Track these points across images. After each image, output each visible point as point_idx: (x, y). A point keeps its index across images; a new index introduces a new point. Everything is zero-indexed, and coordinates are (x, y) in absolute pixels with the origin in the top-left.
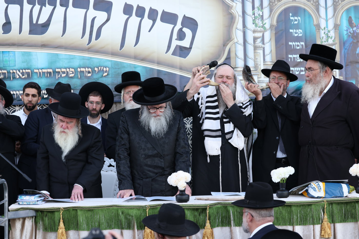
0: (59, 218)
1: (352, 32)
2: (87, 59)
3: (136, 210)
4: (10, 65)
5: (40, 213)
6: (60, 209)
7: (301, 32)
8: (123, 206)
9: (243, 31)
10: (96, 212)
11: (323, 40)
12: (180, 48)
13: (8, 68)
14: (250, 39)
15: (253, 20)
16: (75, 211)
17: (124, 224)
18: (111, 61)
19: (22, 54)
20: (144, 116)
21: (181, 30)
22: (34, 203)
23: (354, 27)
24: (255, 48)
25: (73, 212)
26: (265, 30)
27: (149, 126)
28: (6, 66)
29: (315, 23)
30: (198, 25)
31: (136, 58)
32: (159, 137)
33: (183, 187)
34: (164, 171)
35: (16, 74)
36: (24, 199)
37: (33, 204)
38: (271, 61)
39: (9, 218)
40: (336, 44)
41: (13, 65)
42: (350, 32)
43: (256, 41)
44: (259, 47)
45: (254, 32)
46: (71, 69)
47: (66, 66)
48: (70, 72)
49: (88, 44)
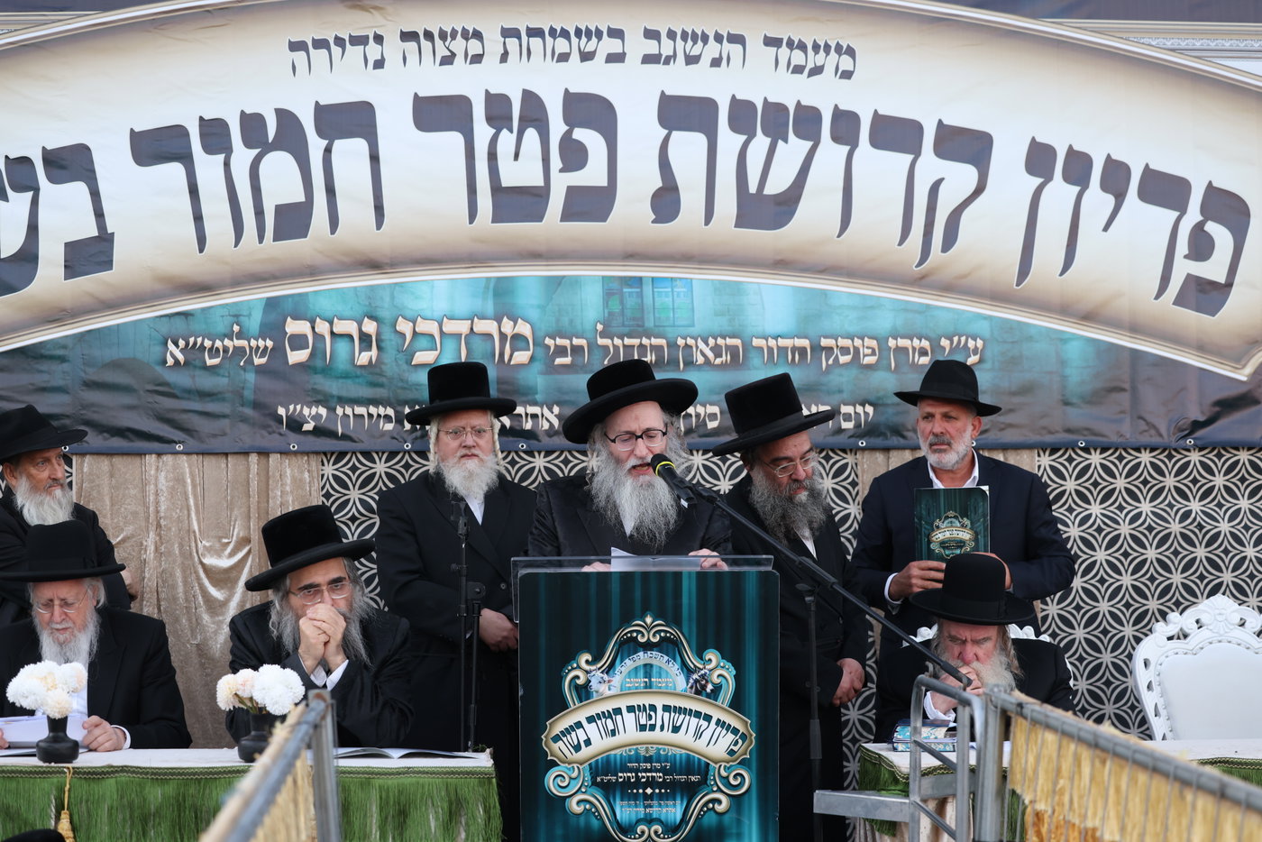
2: (915, 311)
4: (676, 323)
12: (1199, 285)
13: (671, 332)
18: (992, 318)
19: (716, 290)
21: (1198, 229)
28: (665, 324)
30: (1249, 215)
31: (1064, 310)
35: (694, 349)
41: (685, 323)
46: (867, 341)
47: (852, 329)
48: (865, 350)
49: (920, 264)
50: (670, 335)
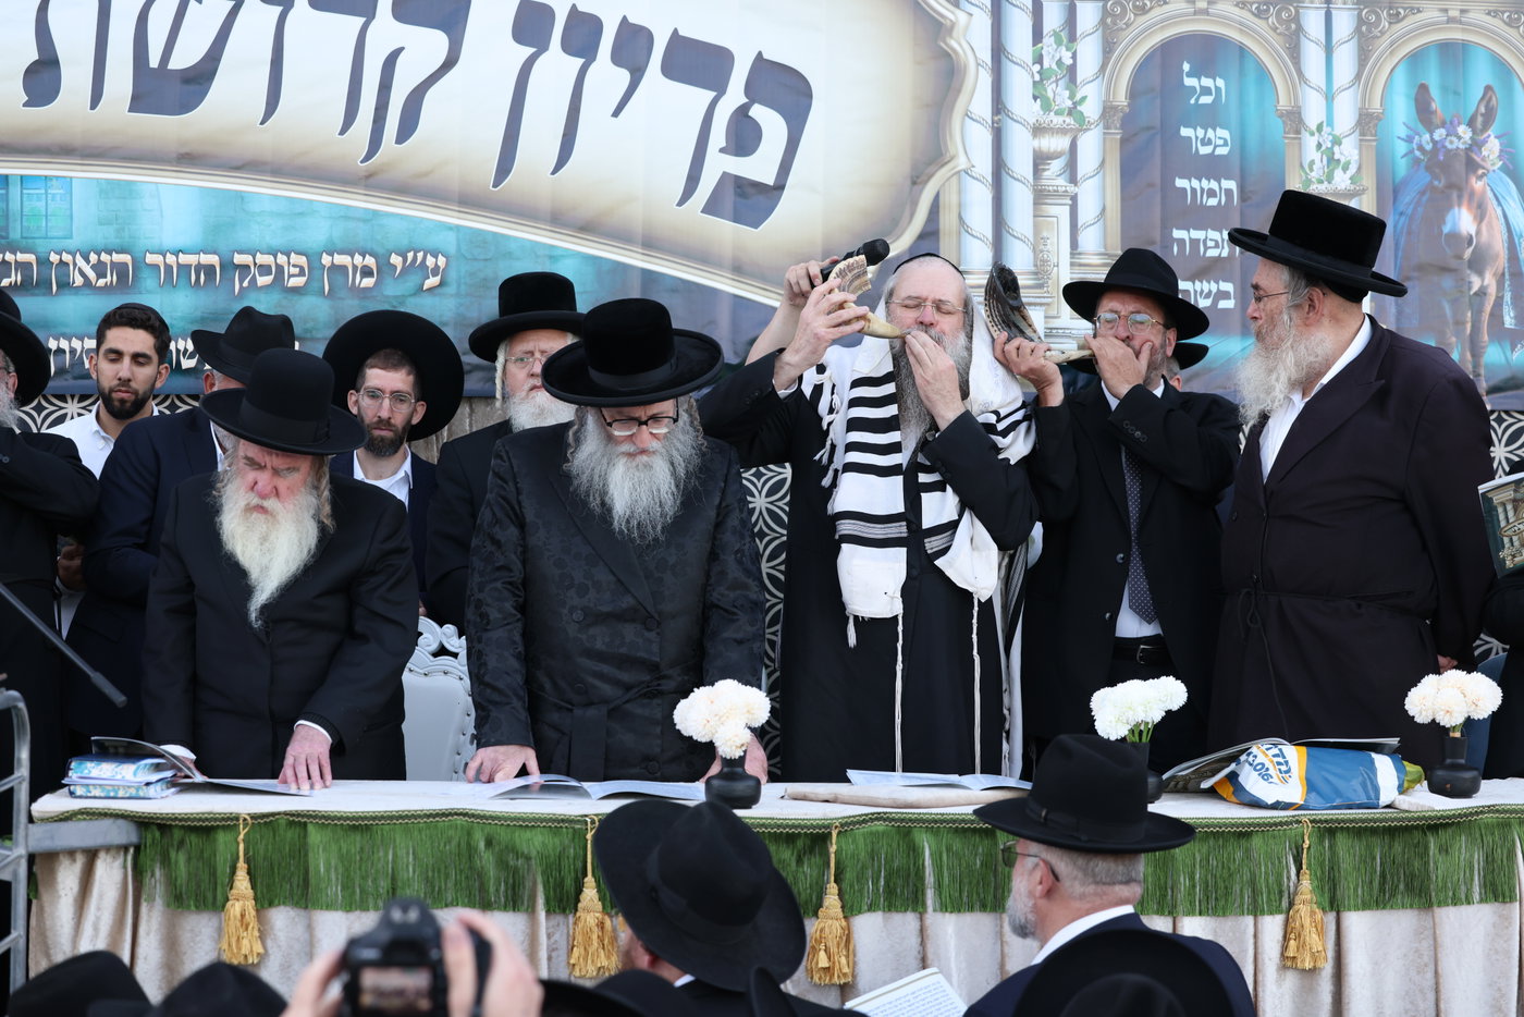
0: (232, 855)
1: (1429, 147)
2: (359, 219)
3: (545, 831)
4: (49, 234)
5: (157, 834)
6: (237, 819)
7: (1225, 140)
8: (493, 814)
9: (993, 127)
10: (382, 835)
11: (1314, 175)
12: (739, 187)
13: (42, 245)
14: (1020, 160)
15: (1034, 82)
16: (298, 830)
17: (492, 890)
18: (458, 227)
19: (101, 191)
20: (588, 453)
21: (742, 113)
22: (133, 792)
23: (1438, 127)
24: (1041, 196)
25: (291, 834)
26: (1082, 125)
27: (604, 493)
28: (35, 235)
29: (1281, 104)
30: (810, 96)
31: (558, 219)
32: (642, 537)
33: (737, 747)
34: (658, 679)
35: (71, 267)
36: (92, 775)
37: (127, 795)
38: (1103, 250)
39: (31, 850)
40: (1364, 191)
41: (61, 234)
42: (1421, 148)
43: (1044, 170)
44: (1056, 194)
45: (1038, 130)
46: (294, 258)
47: (276, 242)
48: (291, 268)
49: (367, 158)
50: (40, 249)
